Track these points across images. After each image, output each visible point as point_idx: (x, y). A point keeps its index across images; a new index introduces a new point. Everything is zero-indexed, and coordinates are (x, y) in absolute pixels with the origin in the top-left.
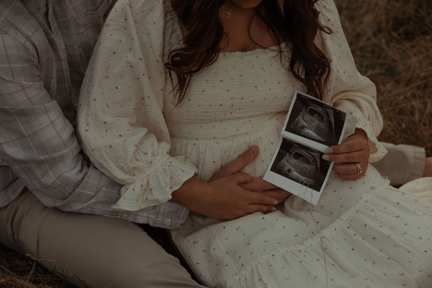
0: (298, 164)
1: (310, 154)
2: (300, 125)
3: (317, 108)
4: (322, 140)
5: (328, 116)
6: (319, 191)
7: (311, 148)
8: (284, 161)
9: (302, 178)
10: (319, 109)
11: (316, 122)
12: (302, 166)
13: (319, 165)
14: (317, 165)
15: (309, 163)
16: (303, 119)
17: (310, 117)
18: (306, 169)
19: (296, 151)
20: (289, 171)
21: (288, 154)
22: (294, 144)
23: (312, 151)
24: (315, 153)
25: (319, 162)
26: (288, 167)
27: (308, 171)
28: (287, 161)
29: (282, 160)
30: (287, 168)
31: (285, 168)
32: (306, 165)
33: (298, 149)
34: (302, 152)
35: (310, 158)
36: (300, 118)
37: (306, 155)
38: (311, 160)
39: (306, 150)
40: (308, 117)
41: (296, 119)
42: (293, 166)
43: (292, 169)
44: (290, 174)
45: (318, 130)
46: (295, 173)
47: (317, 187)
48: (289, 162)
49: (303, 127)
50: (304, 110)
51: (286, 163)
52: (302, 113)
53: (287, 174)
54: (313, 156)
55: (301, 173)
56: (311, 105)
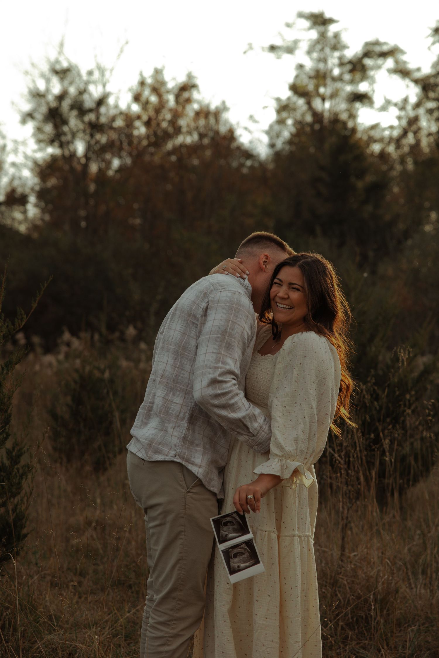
0: (239, 559)
1: (240, 548)
2: (224, 536)
3: (226, 519)
4: (240, 534)
5: (235, 519)
6: (259, 563)
7: (238, 544)
8: (232, 564)
9: (247, 564)
10: (228, 519)
11: (231, 527)
12: (242, 558)
13: (249, 550)
14: (248, 551)
15: (243, 554)
16: (223, 531)
17: (226, 527)
18: (245, 558)
19: (234, 553)
20: (239, 567)
21: (230, 559)
22: (229, 550)
23: (240, 546)
24: (242, 545)
25: (248, 548)
26: (236, 565)
27: (247, 558)
28: (234, 563)
29: (231, 565)
30: (236, 567)
31: (235, 567)
32: (243, 556)
33: (233, 552)
34: (236, 551)
35: (242, 550)
36: (222, 531)
37: (239, 551)
38: (243, 551)
39: (237, 548)
40: (225, 528)
41: (221, 534)
42: (238, 563)
43: (239, 564)
44: (240, 568)
45: (235, 531)
46: (242, 565)
47: (257, 562)
48: (235, 562)
49: (226, 535)
50: (221, 526)
51: (234, 564)
52: (221, 529)
53: (239, 570)
54: (243, 548)
55: (245, 562)
56: (223, 521)
